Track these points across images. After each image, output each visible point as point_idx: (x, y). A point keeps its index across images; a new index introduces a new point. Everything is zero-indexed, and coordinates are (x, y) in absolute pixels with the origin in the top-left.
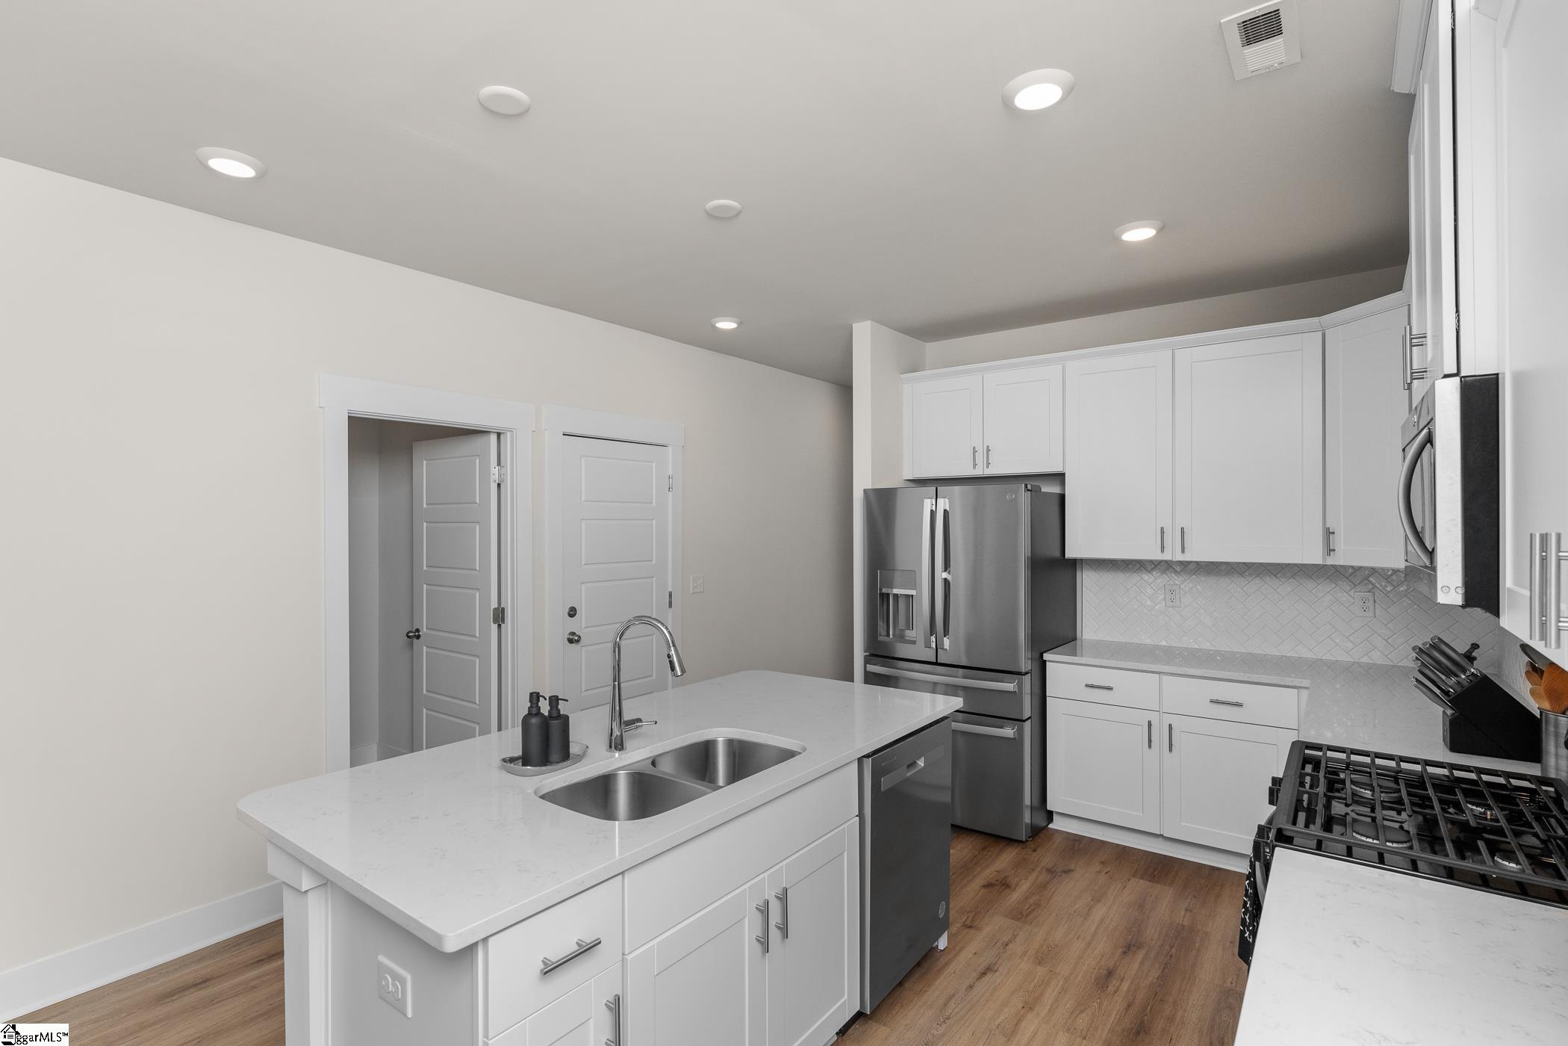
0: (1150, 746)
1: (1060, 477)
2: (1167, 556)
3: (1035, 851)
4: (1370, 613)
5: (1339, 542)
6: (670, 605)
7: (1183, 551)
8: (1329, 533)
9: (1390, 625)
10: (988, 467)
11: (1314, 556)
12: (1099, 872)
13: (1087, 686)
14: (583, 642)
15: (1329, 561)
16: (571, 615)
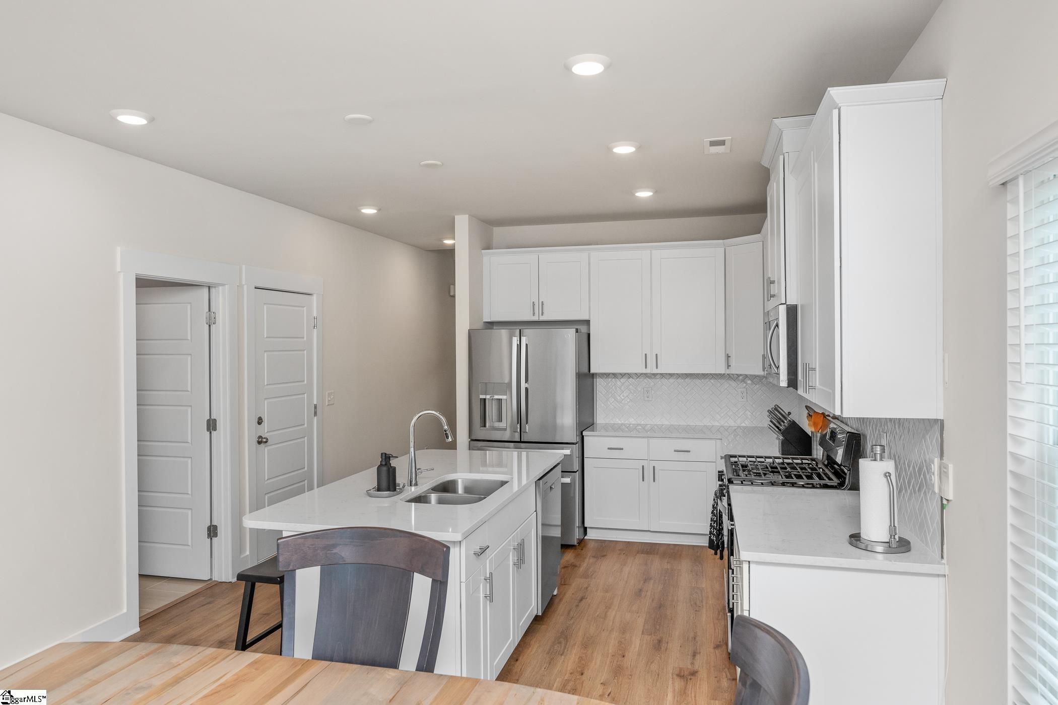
0: (643, 480)
1: (587, 322)
2: (648, 371)
3: (582, 550)
4: (745, 399)
5: (733, 362)
6: (315, 414)
7: (657, 368)
8: (728, 357)
9: (754, 406)
10: (542, 315)
11: (721, 370)
12: (620, 554)
13: (609, 449)
14: (267, 444)
15: (728, 372)
16: (259, 423)
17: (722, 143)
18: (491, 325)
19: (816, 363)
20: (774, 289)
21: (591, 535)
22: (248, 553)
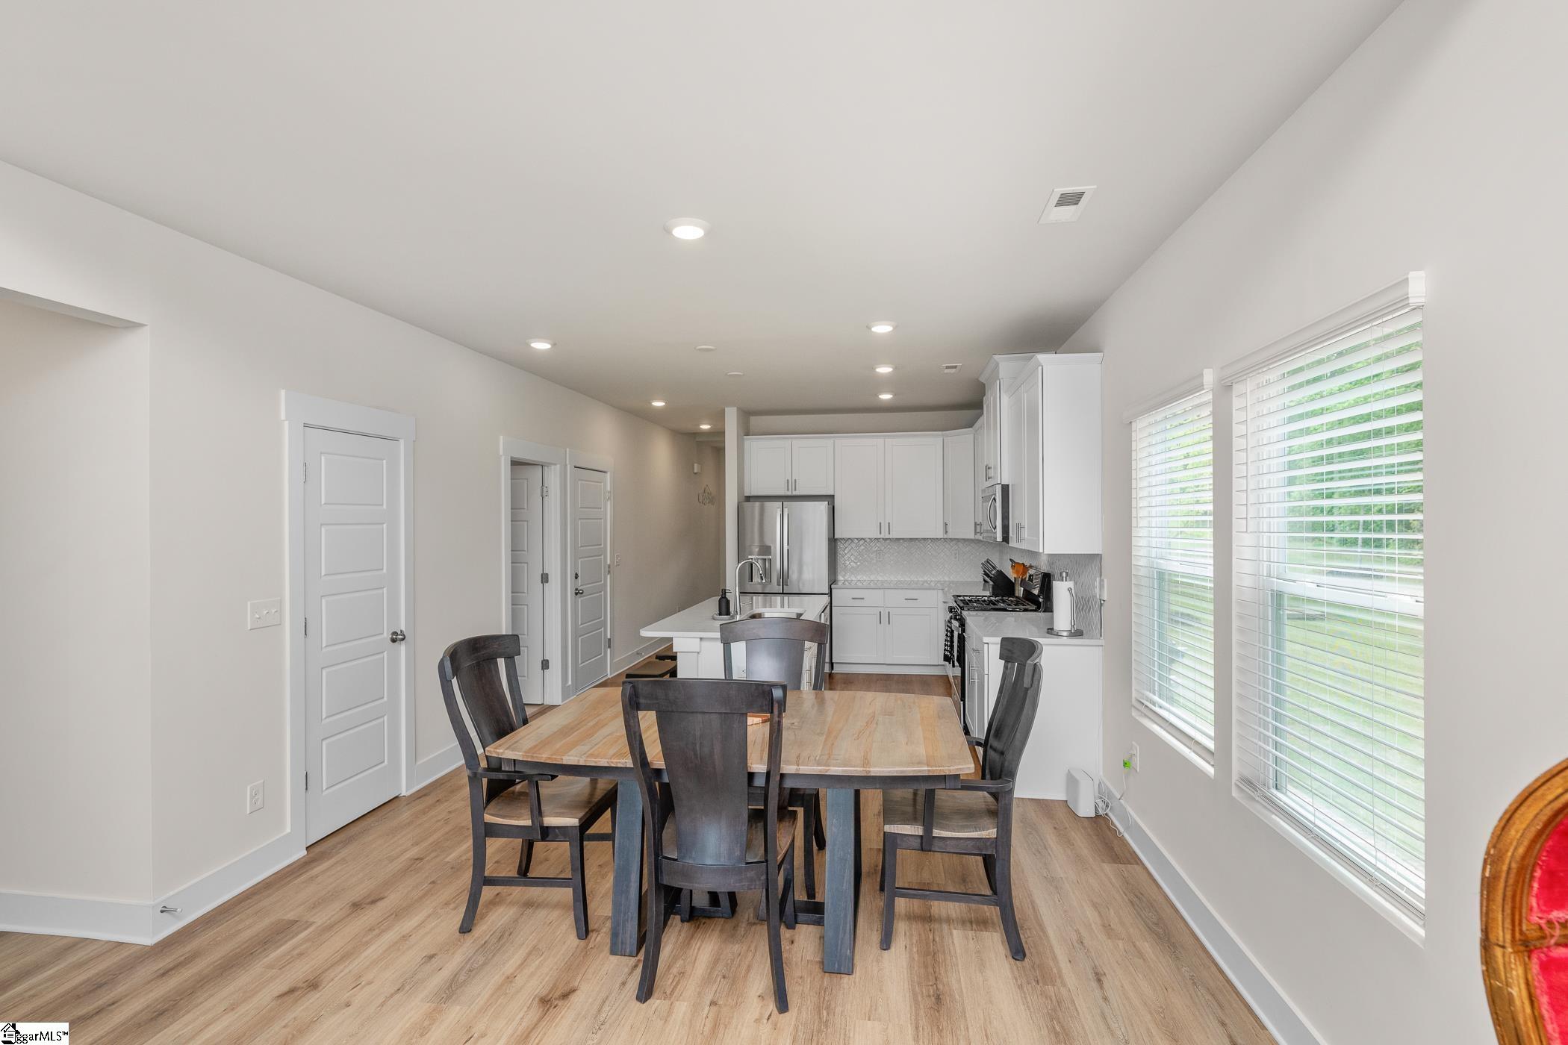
0: (880, 623)
1: (833, 497)
2: (882, 536)
4: (957, 559)
5: (950, 530)
6: (609, 572)
7: (889, 534)
8: (946, 525)
9: (964, 564)
10: (796, 490)
11: (940, 535)
13: (853, 599)
14: (584, 594)
15: (945, 536)
16: (576, 578)
17: (955, 367)
18: (748, 499)
19: (1025, 523)
20: (991, 473)
21: (837, 669)
22: (570, 683)
